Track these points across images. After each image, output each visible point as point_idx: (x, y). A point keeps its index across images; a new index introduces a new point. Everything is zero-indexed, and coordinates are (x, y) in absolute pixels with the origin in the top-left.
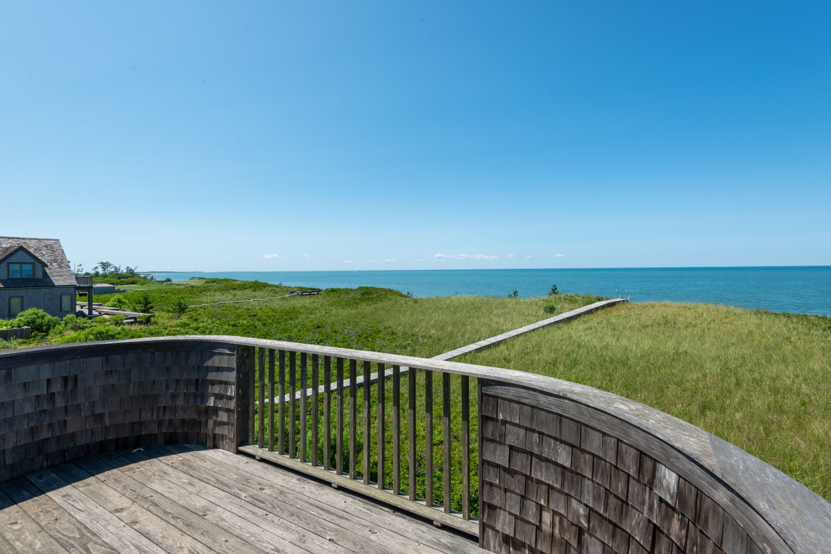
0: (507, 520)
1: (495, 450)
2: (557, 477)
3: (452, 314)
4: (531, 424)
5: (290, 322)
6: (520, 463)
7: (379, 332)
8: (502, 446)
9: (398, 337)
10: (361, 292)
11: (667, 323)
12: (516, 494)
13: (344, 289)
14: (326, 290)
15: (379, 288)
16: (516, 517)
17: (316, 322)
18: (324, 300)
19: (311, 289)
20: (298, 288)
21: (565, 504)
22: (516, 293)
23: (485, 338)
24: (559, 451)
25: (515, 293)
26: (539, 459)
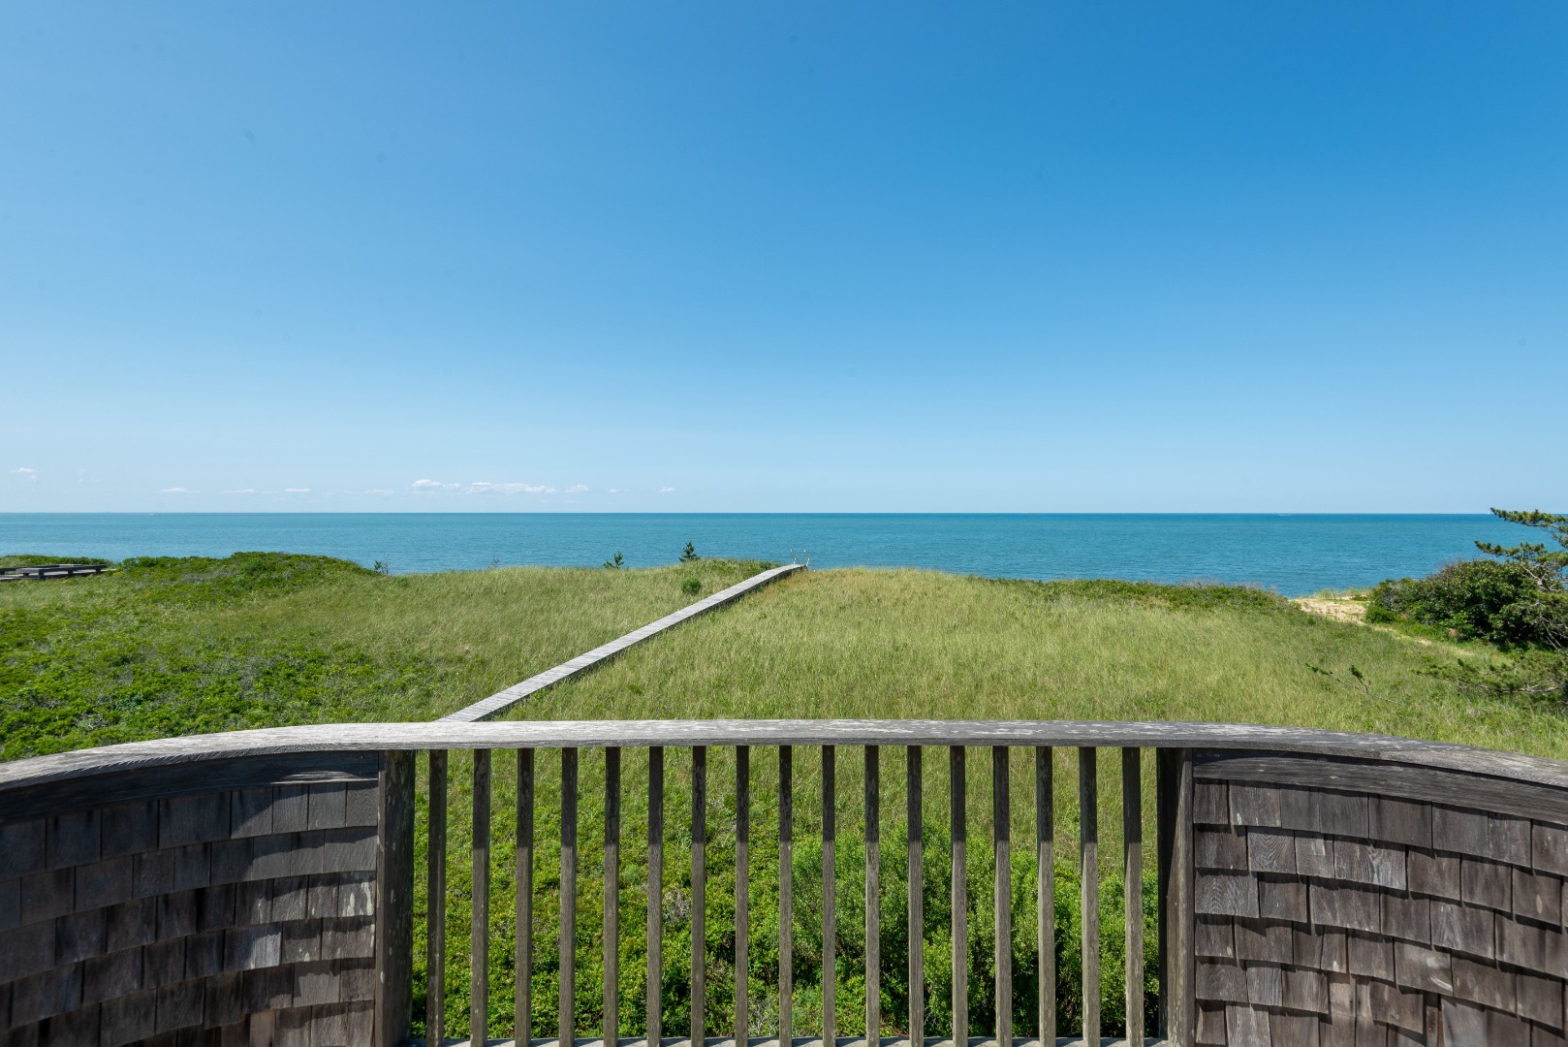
0: (1253, 1023)
1: (1223, 889)
2: (1369, 912)
3: (500, 606)
4: (1310, 824)
5: (17, 652)
6: (1282, 902)
7: (322, 659)
8: (1240, 879)
9: (378, 667)
10: (245, 565)
11: (868, 600)
12: (1272, 965)
13: (185, 560)
14: (126, 561)
15: (297, 556)
16: (1272, 1011)
17: (113, 648)
18: (124, 590)
19: (74, 561)
20: (22, 558)
21: (1387, 958)
22: (620, 558)
23: (583, 651)
24: (1375, 863)
25: (618, 560)
26: (1325, 887)
